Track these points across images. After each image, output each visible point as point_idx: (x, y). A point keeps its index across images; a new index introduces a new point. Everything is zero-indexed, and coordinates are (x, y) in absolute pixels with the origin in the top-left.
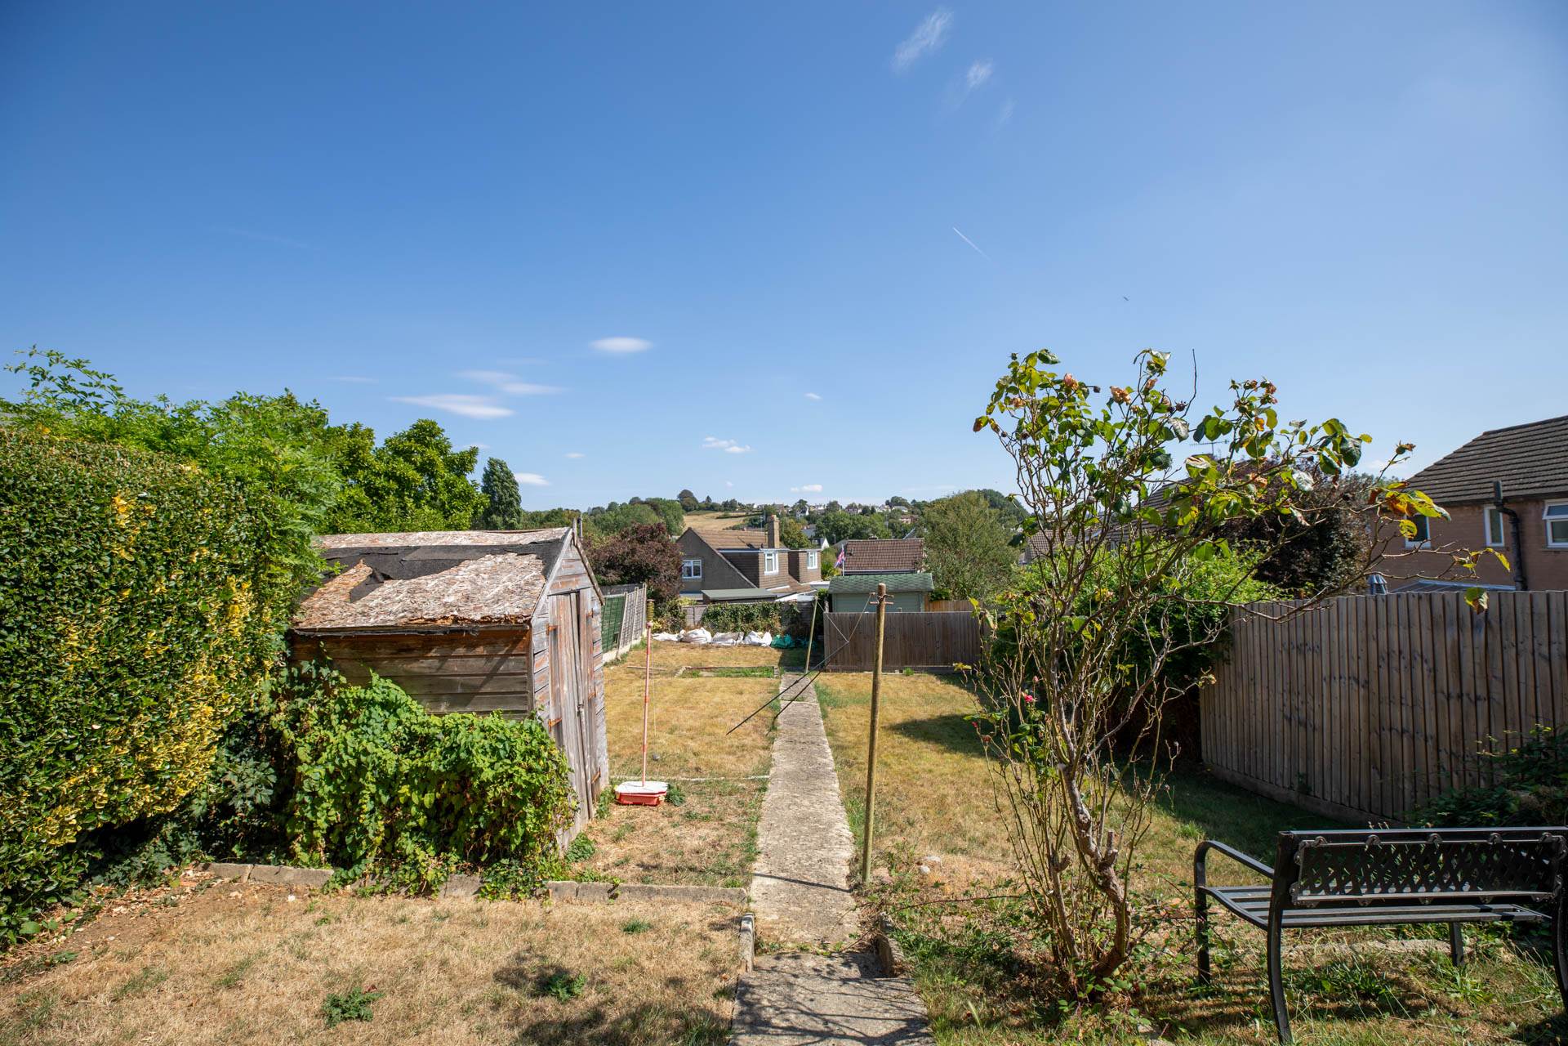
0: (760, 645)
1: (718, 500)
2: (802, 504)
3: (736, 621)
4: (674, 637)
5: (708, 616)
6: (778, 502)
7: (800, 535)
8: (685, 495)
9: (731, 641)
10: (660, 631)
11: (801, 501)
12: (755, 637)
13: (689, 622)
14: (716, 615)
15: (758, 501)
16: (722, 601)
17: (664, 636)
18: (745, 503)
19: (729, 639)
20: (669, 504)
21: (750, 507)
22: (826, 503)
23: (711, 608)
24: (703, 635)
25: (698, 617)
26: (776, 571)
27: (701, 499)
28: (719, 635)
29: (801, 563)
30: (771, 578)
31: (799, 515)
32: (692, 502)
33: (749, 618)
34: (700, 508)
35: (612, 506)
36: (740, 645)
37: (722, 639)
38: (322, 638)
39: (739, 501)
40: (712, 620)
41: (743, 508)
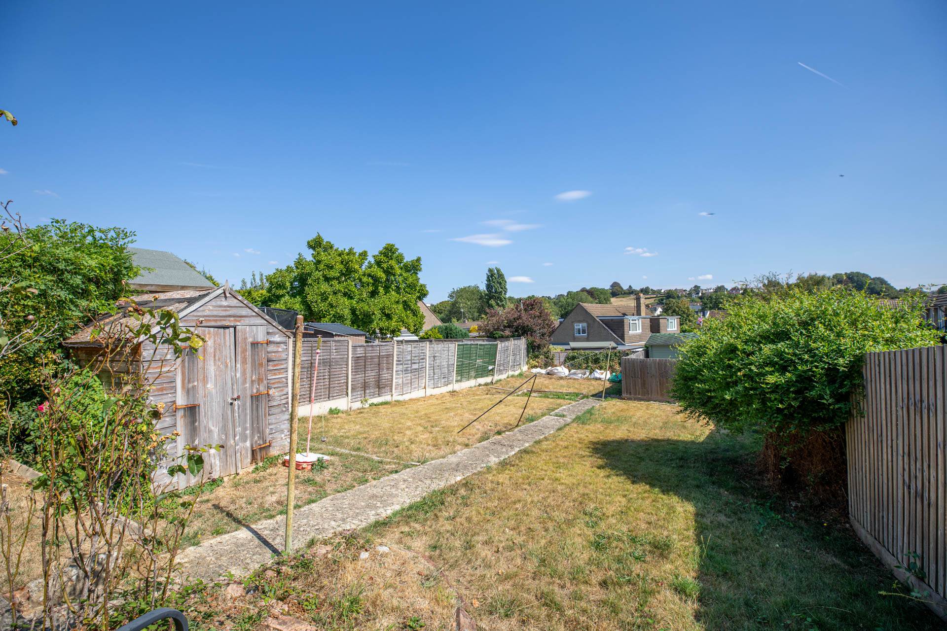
0: (600, 379)
1: (637, 287)
2: (697, 289)
3: (588, 363)
4: (543, 371)
5: (568, 359)
6: (679, 288)
7: (688, 309)
8: (615, 285)
9: (580, 375)
10: (536, 367)
11: (695, 286)
12: (598, 374)
13: (556, 362)
14: (574, 358)
15: (664, 287)
16: (579, 349)
17: (538, 370)
18: (655, 289)
19: (579, 374)
20: (603, 291)
21: (659, 291)
22: (714, 287)
23: (571, 353)
24: (563, 371)
25: (562, 359)
26: (639, 331)
27: (625, 287)
28: (573, 371)
29: (661, 326)
30: (635, 336)
31: (694, 296)
32: (619, 289)
33: (596, 361)
34: (625, 293)
35: (569, 293)
36: (587, 379)
37: (575, 374)
38: (71, 348)
39: (651, 288)
40: (571, 361)
41: (654, 292)
